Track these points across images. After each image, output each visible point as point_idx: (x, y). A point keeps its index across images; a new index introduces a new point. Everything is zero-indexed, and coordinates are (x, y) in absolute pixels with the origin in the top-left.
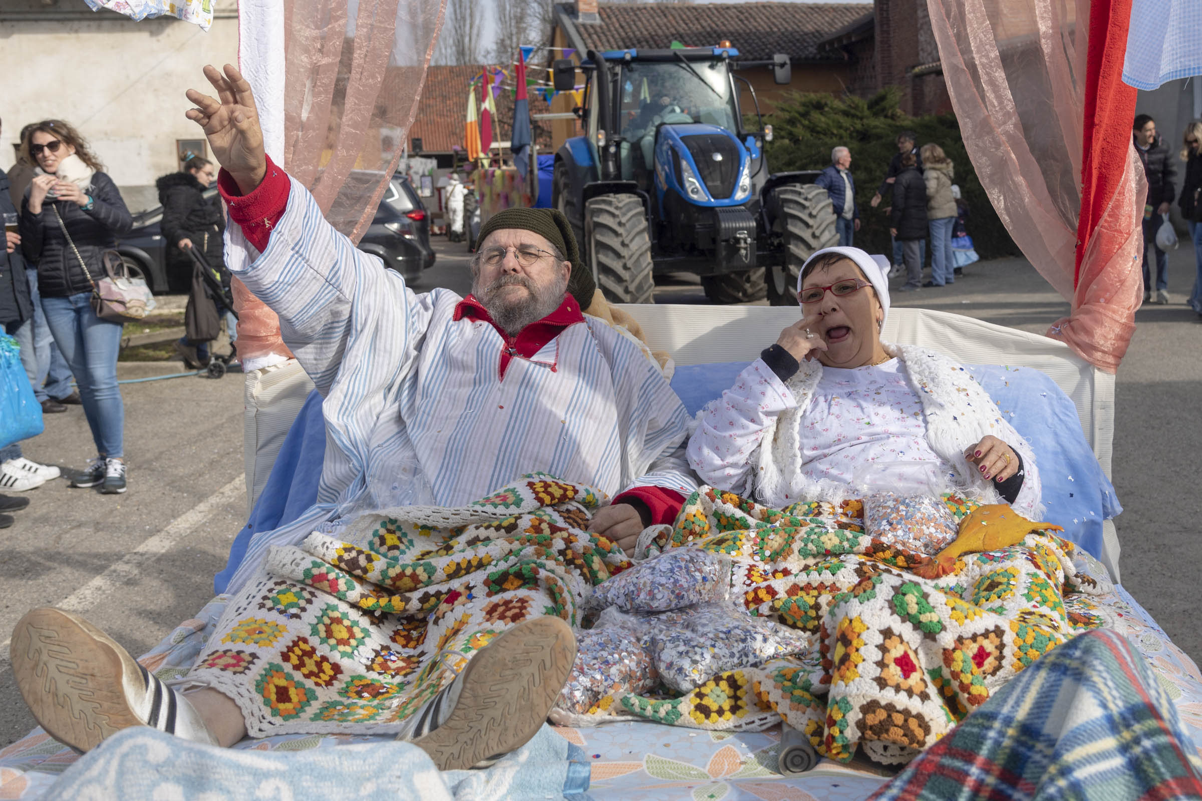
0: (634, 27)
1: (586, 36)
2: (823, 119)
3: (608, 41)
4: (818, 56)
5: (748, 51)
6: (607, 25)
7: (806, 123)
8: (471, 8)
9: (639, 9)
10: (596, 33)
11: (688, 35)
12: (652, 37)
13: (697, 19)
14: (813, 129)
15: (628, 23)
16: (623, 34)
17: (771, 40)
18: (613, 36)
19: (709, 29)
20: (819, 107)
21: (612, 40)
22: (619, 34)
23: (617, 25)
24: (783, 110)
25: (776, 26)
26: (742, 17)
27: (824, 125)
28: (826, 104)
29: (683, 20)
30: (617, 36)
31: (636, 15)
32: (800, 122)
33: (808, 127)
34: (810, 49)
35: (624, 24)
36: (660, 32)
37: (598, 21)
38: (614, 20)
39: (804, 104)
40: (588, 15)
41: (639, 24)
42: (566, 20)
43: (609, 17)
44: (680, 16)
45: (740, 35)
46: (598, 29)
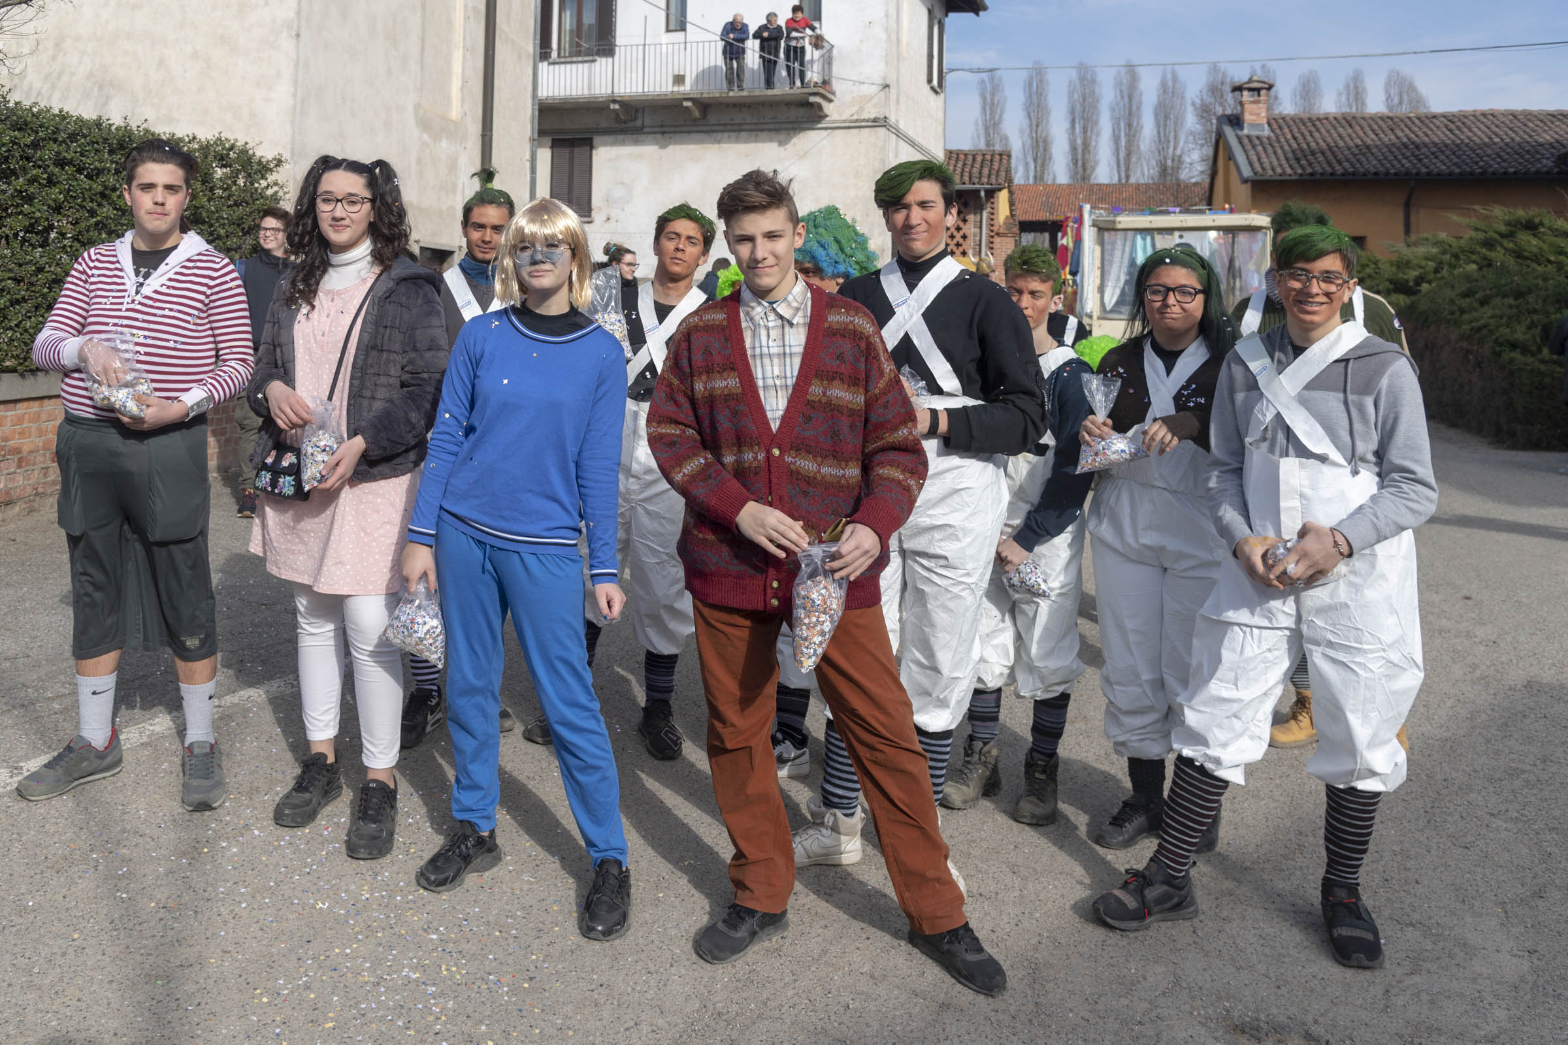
0: (1309, 138)
1: (1249, 147)
2: (1534, 242)
3: (1275, 153)
4: (1556, 170)
5: (1456, 164)
6: (1277, 137)
7: (1511, 245)
8: (1176, 132)
9: (1319, 119)
10: (1262, 144)
11: (1376, 146)
12: (1330, 149)
13: (1392, 130)
14: (1519, 255)
15: (1302, 134)
16: (1295, 145)
17: (1489, 152)
18: (1282, 148)
19: (1405, 140)
20: (1531, 227)
21: (1279, 151)
22: (1290, 146)
23: (1289, 136)
24: (1476, 229)
25: (1497, 135)
26: (1452, 126)
27: (1535, 250)
28: (1541, 224)
29: (1373, 131)
30: (1287, 148)
31: (1314, 125)
32: (1502, 245)
33: (1514, 252)
34: (1545, 161)
35: (1297, 135)
36: (1341, 144)
37: (1266, 132)
38: (1286, 130)
39: (1508, 224)
40: (1253, 126)
41: (1317, 135)
42: (1229, 131)
43: (1281, 128)
44: (1370, 126)
45: (1446, 146)
46: (1265, 140)
